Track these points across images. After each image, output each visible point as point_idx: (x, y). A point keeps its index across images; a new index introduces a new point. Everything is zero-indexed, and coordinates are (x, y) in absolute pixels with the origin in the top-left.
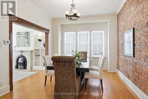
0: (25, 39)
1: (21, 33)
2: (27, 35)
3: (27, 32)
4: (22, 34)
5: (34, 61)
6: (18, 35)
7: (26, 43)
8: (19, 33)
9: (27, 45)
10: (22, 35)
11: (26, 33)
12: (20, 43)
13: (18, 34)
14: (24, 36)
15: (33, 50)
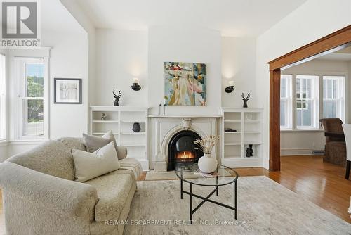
0: (195, 84)
1: (183, 65)
2: (200, 72)
3: (203, 66)
4: (186, 68)
5: (225, 146)
6: (172, 72)
7: (198, 97)
8: (173, 63)
9: (202, 100)
10: (187, 73)
11: (199, 67)
12: (177, 94)
13: (172, 68)
14: (192, 74)
15: (220, 113)
